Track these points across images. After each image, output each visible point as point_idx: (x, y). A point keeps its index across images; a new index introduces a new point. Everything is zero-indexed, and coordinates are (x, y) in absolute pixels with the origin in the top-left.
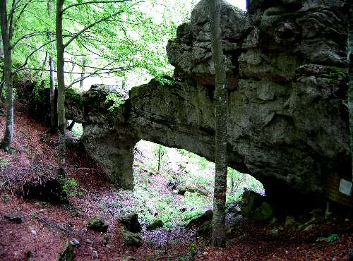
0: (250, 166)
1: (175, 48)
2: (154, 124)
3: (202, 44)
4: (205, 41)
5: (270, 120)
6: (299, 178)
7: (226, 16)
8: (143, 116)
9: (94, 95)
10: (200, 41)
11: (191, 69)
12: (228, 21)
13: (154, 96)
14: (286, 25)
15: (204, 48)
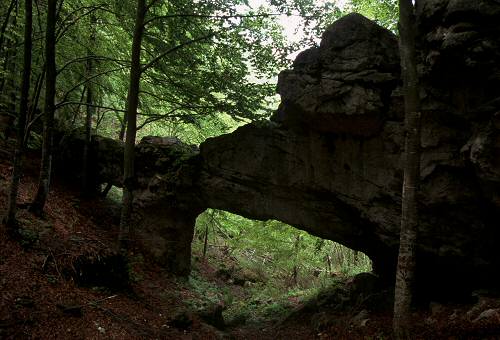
0: (387, 237)
1: (292, 81)
2: (238, 187)
3: (336, 75)
4: (342, 71)
5: (428, 173)
6: (458, 250)
7: (376, 39)
8: (221, 176)
9: (148, 150)
10: (333, 71)
11: (316, 109)
12: (379, 45)
13: (240, 149)
14: (484, 42)
15: (340, 80)
